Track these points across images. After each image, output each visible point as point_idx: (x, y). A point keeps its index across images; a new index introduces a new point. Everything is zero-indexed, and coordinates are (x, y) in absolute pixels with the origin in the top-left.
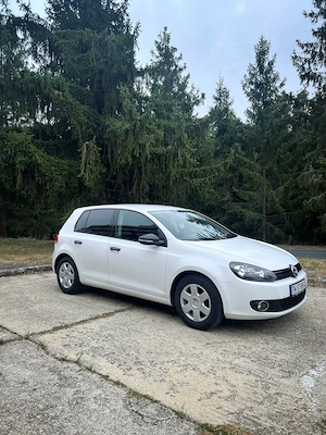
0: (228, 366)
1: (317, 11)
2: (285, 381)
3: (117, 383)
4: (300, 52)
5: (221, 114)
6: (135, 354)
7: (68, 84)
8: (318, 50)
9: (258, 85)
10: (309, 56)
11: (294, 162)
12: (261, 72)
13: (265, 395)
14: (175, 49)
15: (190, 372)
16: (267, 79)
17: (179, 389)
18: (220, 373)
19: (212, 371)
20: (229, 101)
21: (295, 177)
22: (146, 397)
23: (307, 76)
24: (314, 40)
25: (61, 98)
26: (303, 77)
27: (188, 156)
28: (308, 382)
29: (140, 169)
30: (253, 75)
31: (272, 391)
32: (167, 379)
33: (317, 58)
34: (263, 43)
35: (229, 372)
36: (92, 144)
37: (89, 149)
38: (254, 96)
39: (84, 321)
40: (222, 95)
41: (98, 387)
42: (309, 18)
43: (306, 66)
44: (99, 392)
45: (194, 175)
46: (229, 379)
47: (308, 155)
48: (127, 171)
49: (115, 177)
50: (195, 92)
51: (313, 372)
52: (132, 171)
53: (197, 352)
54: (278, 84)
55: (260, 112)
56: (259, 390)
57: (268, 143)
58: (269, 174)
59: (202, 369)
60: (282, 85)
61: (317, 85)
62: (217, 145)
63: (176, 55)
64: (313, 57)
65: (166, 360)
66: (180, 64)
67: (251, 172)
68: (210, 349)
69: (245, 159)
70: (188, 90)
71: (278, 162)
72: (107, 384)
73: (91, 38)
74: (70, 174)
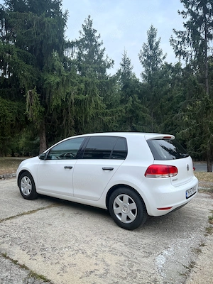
0: (107, 249)
1: (186, 10)
2: (145, 260)
3: (23, 267)
4: (175, 37)
5: (125, 75)
6: (43, 242)
7: (17, 50)
8: (186, 36)
9: (149, 57)
10: (181, 40)
11: (171, 108)
12: (151, 49)
13: (129, 271)
14: (95, 31)
15: (80, 255)
16: (154, 53)
17: (68, 270)
18: (100, 255)
19: (96, 254)
20: (130, 67)
21: (172, 117)
22: (41, 277)
23: (180, 53)
24: (185, 29)
25: (11, 59)
26: (177, 53)
27: (99, 102)
28: (161, 260)
29: (67, 109)
30: (146, 51)
31: (135, 268)
32: (61, 262)
33: (186, 41)
34: (152, 29)
35: (107, 254)
36: (34, 91)
37: (31, 96)
38: (146, 64)
39: (12, 217)
40: (126, 63)
41: (7, 270)
42: (181, 15)
43: (179, 46)
44: (7, 274)
45: (105, 114)
46: (106, 260)
47: (181, 103)
48: (59, 111)
49: (51, 115)
50: (108, 60)
51: (166, 252)
52: (62, 111)
53: (88, 239)
54: (161, 57)
55: (150, 75)
56: (125, 268)
57: (155, 95)
58: (155, 115)
59: (89, 253)
60: (164, 58)
61: (185, 58)
62: (122, 96)
63: (97, 34)
64: (183, 41)
65: (65, 246)
66: (99, 41)
67: (144, 114)
68: (98, 237)
69: (141, 106)
70: (104, 59)
71: (161, 107)
72: (15, 268)
73: (33, 19)
74: (19, 112)
